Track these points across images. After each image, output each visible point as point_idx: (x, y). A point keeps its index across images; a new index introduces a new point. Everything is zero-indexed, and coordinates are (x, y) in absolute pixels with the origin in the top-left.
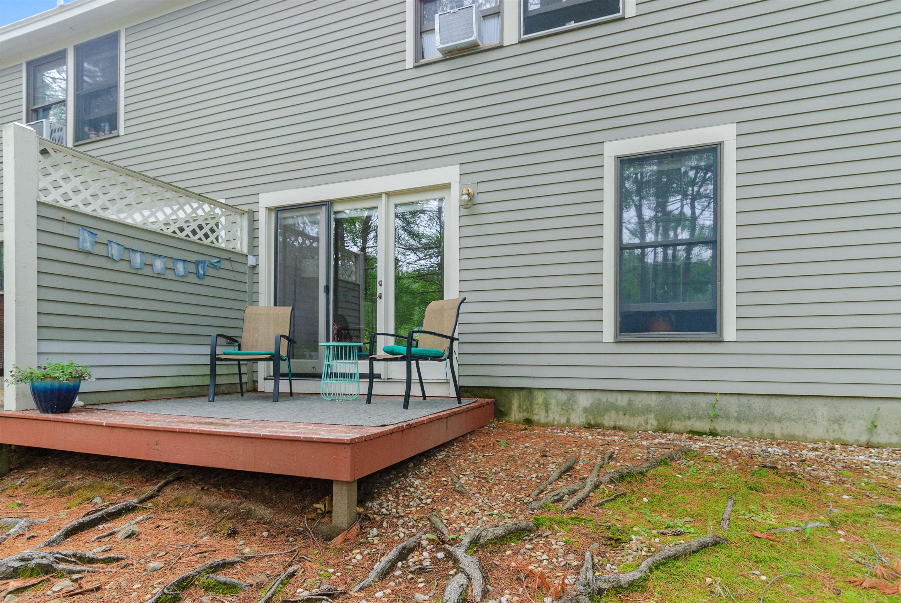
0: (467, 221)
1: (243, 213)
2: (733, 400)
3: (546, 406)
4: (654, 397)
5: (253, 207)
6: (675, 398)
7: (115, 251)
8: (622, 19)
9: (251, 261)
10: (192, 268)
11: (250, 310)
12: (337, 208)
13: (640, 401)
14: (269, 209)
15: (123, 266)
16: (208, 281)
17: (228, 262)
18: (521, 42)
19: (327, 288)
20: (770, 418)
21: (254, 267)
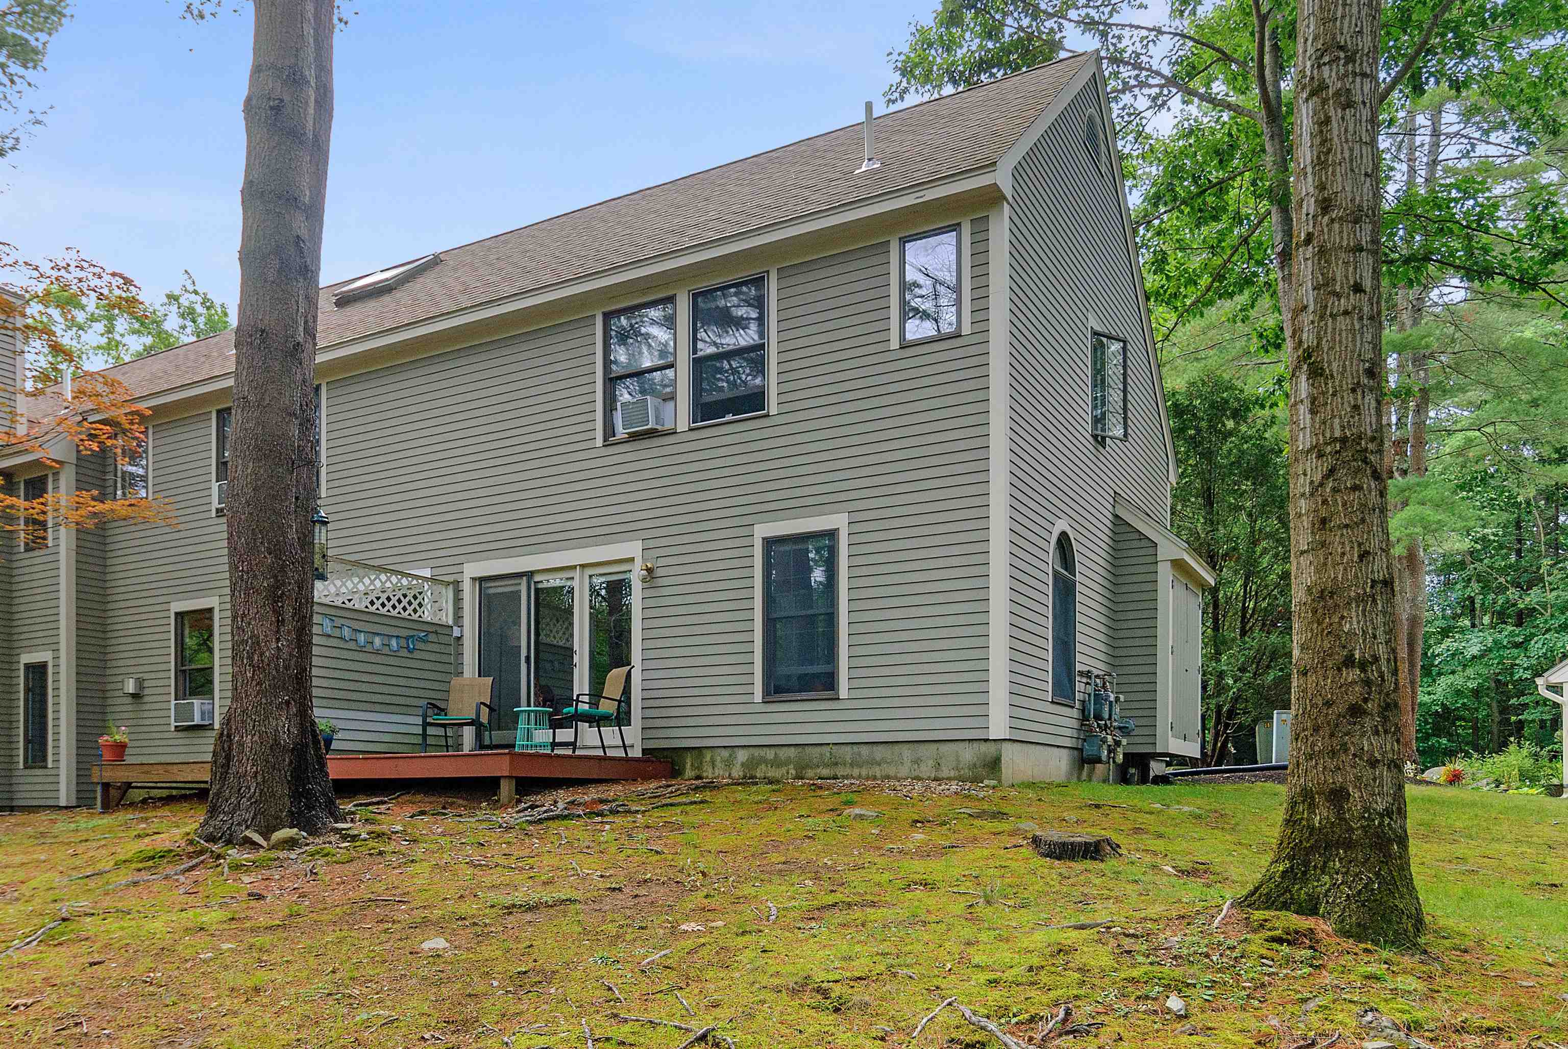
0: (649, 593)
1: (448, 584)
2: (848, 748)
3: (713, 763)
4: (793, 749)
5: (457, 577)
6: (809, 750)
7: (346, 632)
8: (767, 416)
9: (456, 632)
10: (403, 643)
11: (455, 681)
12: (537, 578)
13: (783, 753)
14: (474, 579)
15: (352, 645)
16: (417, 655)
17: (434, 635)
18: (691, 430)
19: (528, 658)
20: (873, 762)
21: (459, 639)
